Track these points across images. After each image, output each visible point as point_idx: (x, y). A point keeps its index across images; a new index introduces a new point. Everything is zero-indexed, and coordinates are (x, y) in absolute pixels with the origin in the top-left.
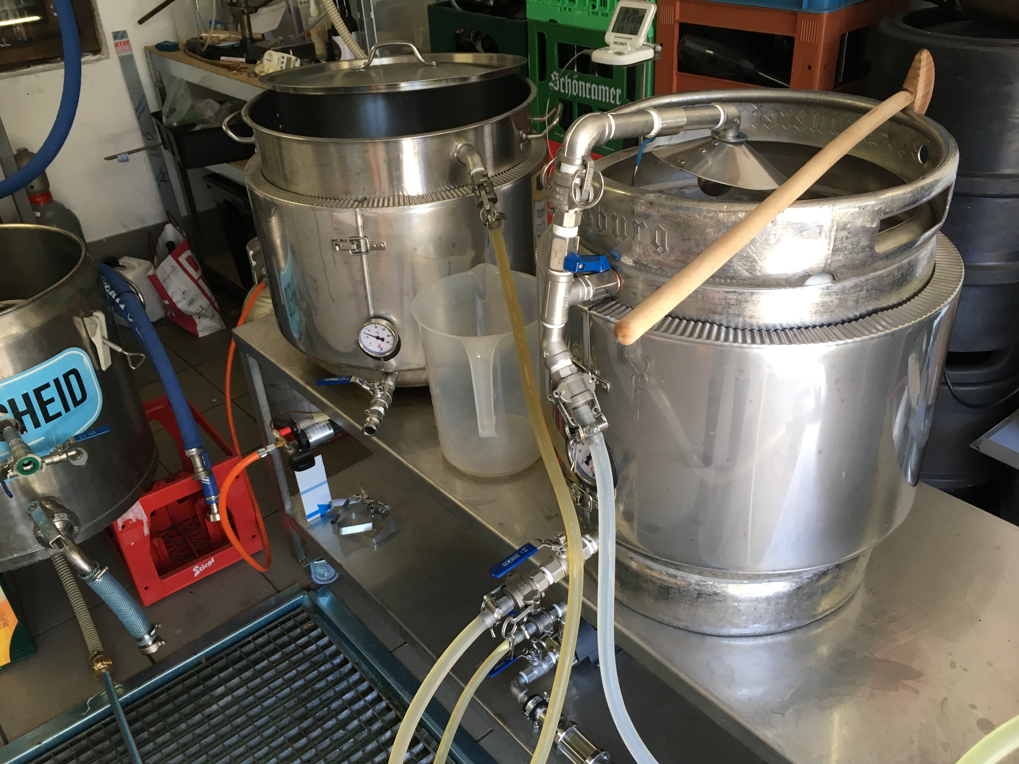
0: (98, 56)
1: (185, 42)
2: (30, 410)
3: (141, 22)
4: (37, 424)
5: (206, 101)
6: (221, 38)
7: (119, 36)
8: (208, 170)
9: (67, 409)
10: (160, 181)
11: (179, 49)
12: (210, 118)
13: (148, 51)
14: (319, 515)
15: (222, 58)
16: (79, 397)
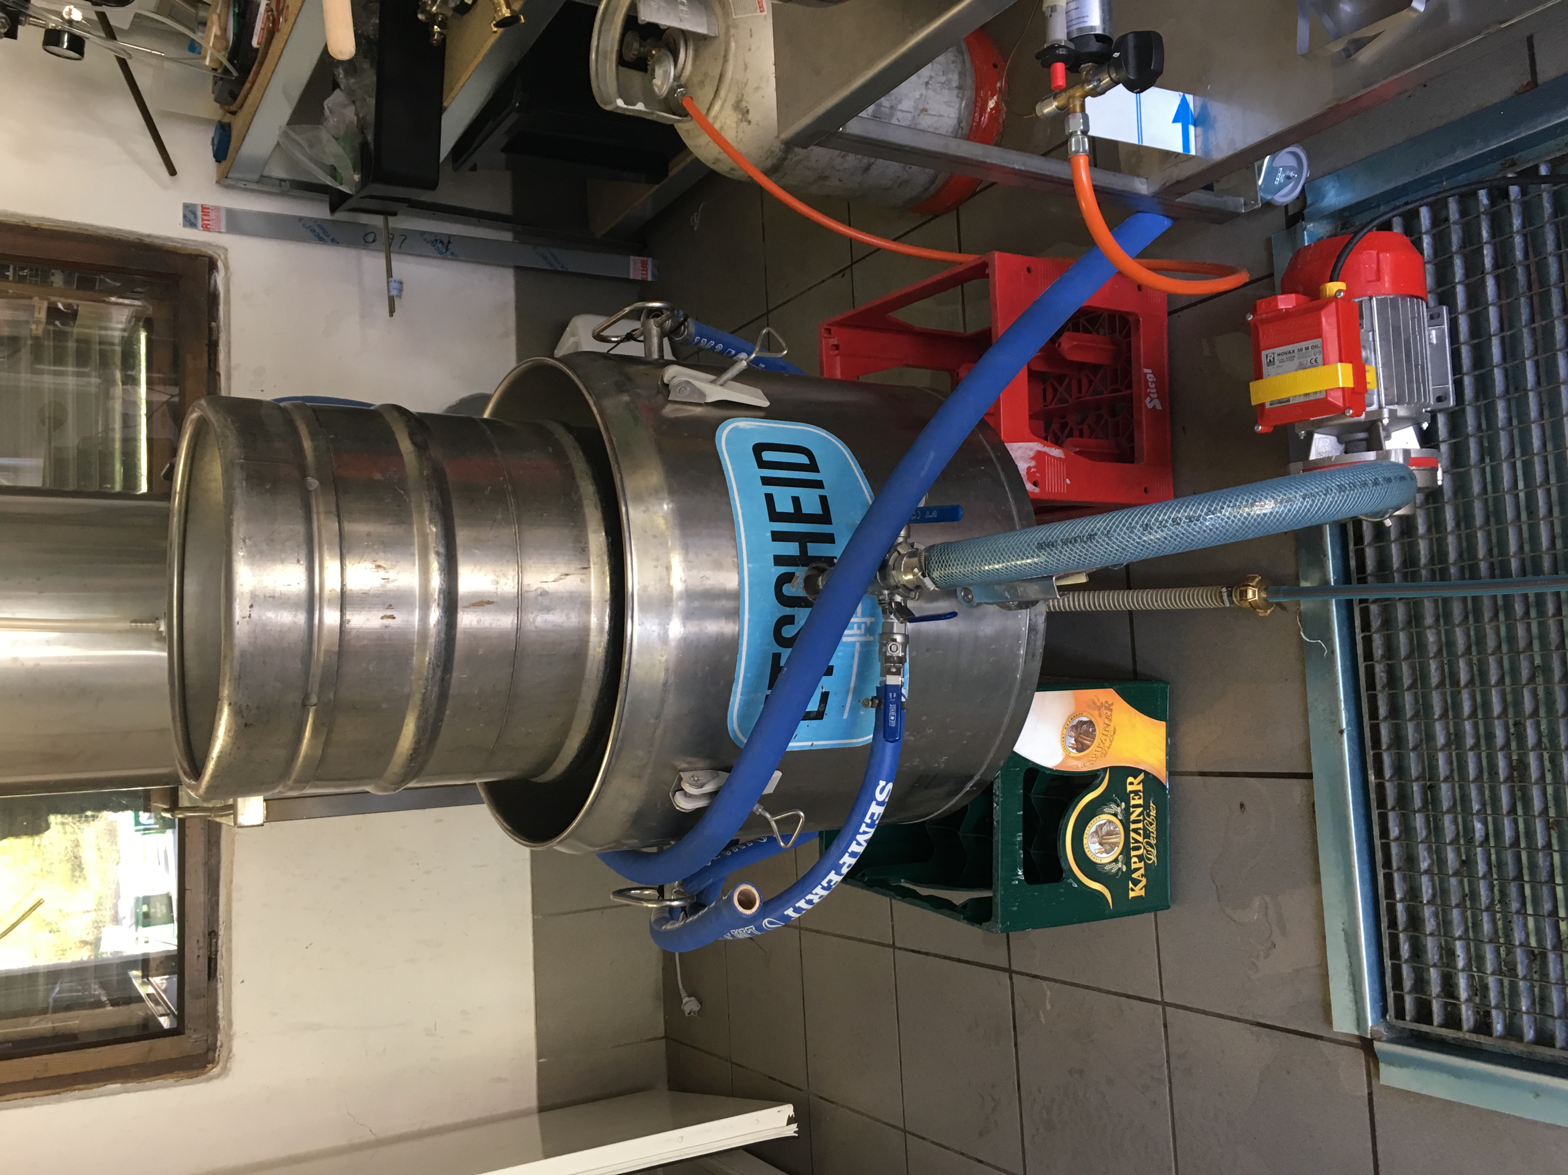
0: (220, 264)
1: (218, 105)
2: (803, 539)
3: (172, 172)
4: (829, 539)
5: (327, 111)
6: (219, 33)
7: (191, 215)
8: (446, 158)
9: (819, 484)
10: (447, 250)
11: (229, 125)
12: (357, 114)
13: (224, 181)
14: (1192, 128)
15: (255, 43)
16: (803, 459)
